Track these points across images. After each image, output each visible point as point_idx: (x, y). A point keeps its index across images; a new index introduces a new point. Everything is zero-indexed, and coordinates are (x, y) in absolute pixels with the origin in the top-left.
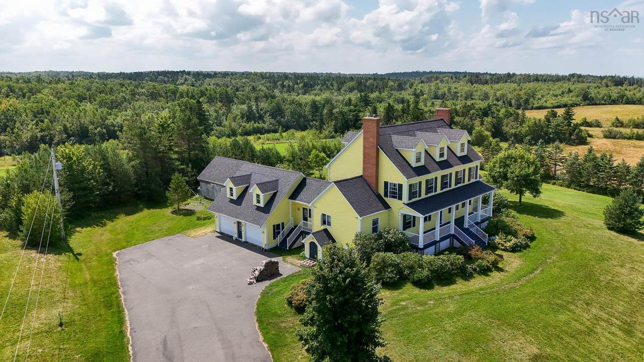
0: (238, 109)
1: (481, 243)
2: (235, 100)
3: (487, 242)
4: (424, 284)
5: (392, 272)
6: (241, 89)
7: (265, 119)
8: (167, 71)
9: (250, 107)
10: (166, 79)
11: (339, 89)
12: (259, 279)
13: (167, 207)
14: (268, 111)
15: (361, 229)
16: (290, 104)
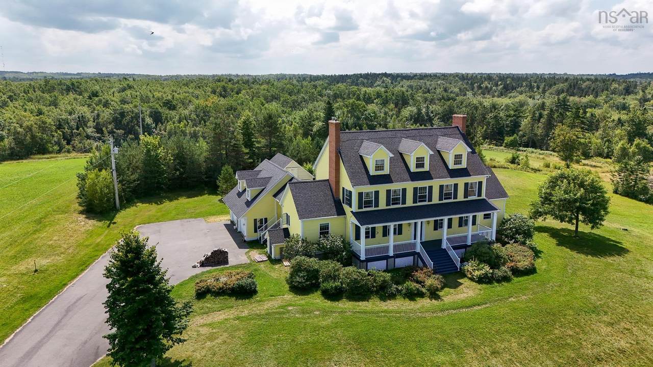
0: (407, 111)
1: (453, 267)
2: (411, 102)
3: (459, 267)
4: (333, 295)
5: (303, 277)
6: (433, 90)
7: (433, 122)
8: (369, 73)
9: (419, 110)
10: (365, 81)
11: (544, 92)
12: (203, 264)
13: (217, 194)
14: (439, 114)
15: (303, 232)
16: (466, 107)
